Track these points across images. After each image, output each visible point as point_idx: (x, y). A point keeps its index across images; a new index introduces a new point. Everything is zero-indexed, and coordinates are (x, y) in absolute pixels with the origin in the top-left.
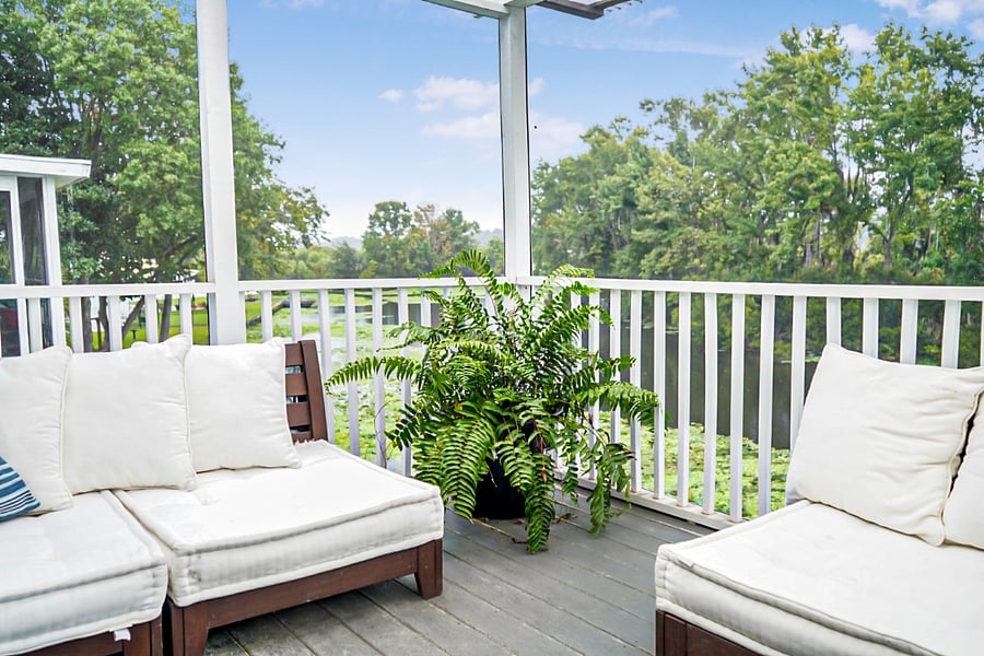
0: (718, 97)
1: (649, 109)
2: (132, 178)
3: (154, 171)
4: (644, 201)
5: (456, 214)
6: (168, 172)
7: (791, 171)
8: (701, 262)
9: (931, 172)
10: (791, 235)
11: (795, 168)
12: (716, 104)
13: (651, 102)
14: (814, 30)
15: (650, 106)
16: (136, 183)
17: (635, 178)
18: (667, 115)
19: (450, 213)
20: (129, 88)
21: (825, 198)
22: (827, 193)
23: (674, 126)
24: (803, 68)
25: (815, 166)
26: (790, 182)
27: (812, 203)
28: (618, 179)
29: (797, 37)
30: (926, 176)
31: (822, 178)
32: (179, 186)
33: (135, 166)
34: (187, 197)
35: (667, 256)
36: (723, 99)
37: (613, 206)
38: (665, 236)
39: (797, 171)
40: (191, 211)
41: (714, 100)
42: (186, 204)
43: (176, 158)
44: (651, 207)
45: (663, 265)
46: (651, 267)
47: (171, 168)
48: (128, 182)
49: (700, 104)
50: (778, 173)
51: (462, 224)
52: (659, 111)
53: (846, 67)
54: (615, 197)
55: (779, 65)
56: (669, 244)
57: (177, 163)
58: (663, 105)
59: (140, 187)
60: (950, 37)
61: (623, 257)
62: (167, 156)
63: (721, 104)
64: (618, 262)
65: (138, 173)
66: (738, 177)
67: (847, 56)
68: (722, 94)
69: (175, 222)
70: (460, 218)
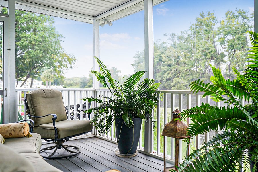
0: (184, 32)
1: (166, 36)
2: (22, 43)
3: (29, 41)
4: (164, 59)
5: (115, 68)
6: (33, 41)
7: (203, 48)
8: (180, 75)
9: (239, 44)
10: (203, 65)
11: (204, 47)
12: (184, 34)
13: (167, 34)
14: (208, 12)
15: (166, 35)
16: (24, 44)
17: (162, 53)
18: (171, 37)
19: (113, 68)
20: (24, 19)
21: (212, 55)
22: (212, 53)
23: (173, 40)
24: (205, 21)
25: (209, 46)
26: (202, 51)
27: (209, 56)
28: (158, 54)
29: (203, 13)
30: (237, 46)
31: (211, 49)
32: (36, 45)
33: (24, 39)
34: (37, 48)
35: (171, 73)
36: (186, 32)
37: (156, 61)
38: (169, 68)
39: (204, 48)
40: (38, 52)
41: (183, 32)
42: (37, 50)
43: (35, 37)
44: (166, 60)
45: (169, 76)
46: (166, 77)
47: (34, 40)
48: (22, 44)
49: (180, 34)
50: (199, 49)
51: (116, 71)
52: (169, 36)
53: (216, 21)
54: (157, 58)
55: (199, 21)
56: (171, 70)
57: (35, 39)
58: (170, 34)
59: (25, 45)
60: (243, 10)
61: (159, 75)
62: (33, 37)
63: (185, 33)
64: (158, 76)
65: (24, 41)
66: (189, 51)
67: (216, 18)
68: (185, 31)
69: (34, 55)
70: (116, 69)
